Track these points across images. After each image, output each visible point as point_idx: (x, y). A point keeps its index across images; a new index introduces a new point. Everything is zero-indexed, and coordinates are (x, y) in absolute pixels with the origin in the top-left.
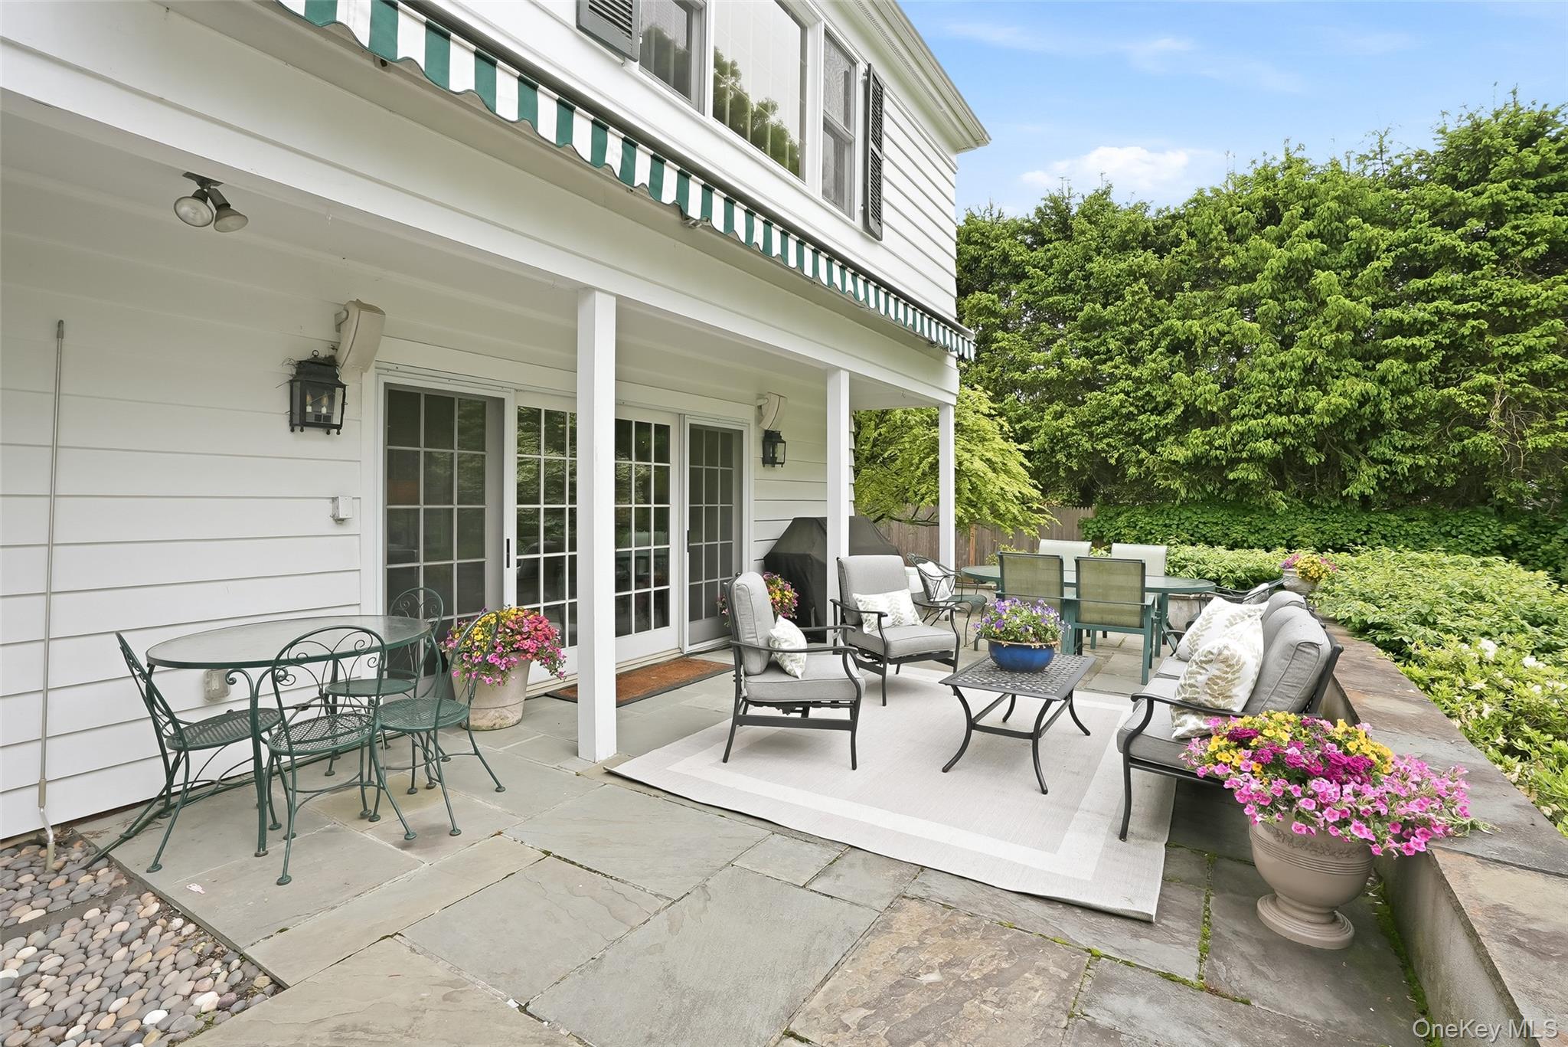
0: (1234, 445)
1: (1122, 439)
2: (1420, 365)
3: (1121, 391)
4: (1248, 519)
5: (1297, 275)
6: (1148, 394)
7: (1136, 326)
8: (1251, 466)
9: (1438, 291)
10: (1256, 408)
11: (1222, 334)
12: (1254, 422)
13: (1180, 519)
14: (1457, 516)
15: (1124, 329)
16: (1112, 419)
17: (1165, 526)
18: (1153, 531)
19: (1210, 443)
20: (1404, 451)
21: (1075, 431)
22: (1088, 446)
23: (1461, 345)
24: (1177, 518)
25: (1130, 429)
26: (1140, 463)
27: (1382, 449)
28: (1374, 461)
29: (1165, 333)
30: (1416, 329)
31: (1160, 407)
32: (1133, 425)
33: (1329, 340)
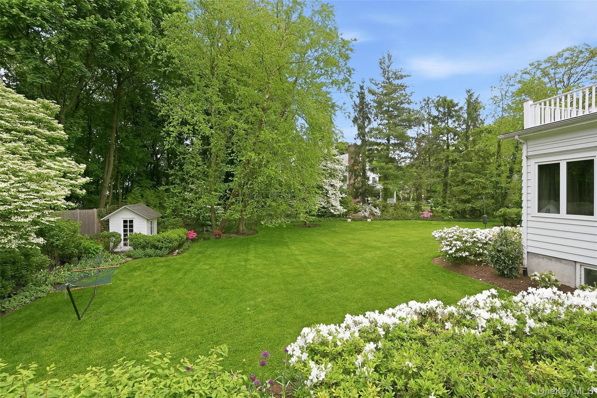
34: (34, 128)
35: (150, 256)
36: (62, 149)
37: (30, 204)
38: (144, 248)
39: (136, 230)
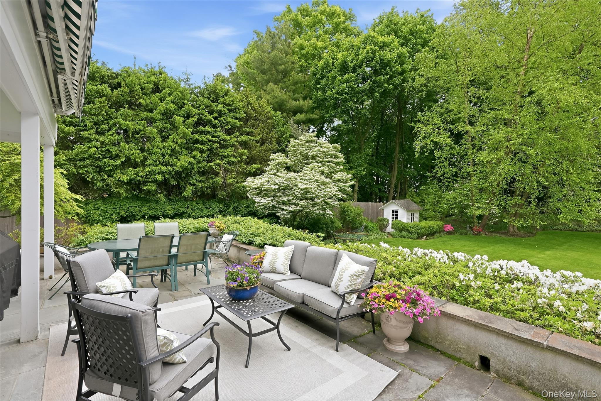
0: (147, 175)
1: (93, 169)
2: (204, 155)
3: (94, 147)
4: (148, 205)
5: (167, 115)
6: (108, 150)
7: (100, 117)
8: (153, 184)
9: (208, 132)
10: (155, 162)
11: (141, 130)
12: (154, 168)
13: (120, 205)
14: (209, 202)
15: (94, 117)
16: (88, 159)
17: (114, 208)
18: (108, 211)
19: (136, 174)
20: (199, 181)
21: (66, 162)
22: (74, 170)
23: (212, 150)
24: (119, 205)
25: (98, 164)
26: (103, 180)
27: (193, 181)
28: (191, 184)
29: (115, 124)
30: (202, 143)
31: (113, 157)
32: (99, 163)
33: (179, 141)
34: (330, 159)
35: (404, 237)
36: (342, 167)
37: (321, 194)
38: (401, 231)
39: (399, 218)
